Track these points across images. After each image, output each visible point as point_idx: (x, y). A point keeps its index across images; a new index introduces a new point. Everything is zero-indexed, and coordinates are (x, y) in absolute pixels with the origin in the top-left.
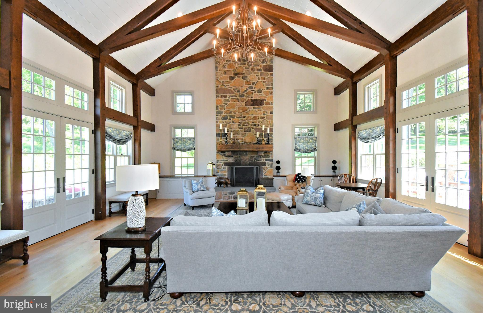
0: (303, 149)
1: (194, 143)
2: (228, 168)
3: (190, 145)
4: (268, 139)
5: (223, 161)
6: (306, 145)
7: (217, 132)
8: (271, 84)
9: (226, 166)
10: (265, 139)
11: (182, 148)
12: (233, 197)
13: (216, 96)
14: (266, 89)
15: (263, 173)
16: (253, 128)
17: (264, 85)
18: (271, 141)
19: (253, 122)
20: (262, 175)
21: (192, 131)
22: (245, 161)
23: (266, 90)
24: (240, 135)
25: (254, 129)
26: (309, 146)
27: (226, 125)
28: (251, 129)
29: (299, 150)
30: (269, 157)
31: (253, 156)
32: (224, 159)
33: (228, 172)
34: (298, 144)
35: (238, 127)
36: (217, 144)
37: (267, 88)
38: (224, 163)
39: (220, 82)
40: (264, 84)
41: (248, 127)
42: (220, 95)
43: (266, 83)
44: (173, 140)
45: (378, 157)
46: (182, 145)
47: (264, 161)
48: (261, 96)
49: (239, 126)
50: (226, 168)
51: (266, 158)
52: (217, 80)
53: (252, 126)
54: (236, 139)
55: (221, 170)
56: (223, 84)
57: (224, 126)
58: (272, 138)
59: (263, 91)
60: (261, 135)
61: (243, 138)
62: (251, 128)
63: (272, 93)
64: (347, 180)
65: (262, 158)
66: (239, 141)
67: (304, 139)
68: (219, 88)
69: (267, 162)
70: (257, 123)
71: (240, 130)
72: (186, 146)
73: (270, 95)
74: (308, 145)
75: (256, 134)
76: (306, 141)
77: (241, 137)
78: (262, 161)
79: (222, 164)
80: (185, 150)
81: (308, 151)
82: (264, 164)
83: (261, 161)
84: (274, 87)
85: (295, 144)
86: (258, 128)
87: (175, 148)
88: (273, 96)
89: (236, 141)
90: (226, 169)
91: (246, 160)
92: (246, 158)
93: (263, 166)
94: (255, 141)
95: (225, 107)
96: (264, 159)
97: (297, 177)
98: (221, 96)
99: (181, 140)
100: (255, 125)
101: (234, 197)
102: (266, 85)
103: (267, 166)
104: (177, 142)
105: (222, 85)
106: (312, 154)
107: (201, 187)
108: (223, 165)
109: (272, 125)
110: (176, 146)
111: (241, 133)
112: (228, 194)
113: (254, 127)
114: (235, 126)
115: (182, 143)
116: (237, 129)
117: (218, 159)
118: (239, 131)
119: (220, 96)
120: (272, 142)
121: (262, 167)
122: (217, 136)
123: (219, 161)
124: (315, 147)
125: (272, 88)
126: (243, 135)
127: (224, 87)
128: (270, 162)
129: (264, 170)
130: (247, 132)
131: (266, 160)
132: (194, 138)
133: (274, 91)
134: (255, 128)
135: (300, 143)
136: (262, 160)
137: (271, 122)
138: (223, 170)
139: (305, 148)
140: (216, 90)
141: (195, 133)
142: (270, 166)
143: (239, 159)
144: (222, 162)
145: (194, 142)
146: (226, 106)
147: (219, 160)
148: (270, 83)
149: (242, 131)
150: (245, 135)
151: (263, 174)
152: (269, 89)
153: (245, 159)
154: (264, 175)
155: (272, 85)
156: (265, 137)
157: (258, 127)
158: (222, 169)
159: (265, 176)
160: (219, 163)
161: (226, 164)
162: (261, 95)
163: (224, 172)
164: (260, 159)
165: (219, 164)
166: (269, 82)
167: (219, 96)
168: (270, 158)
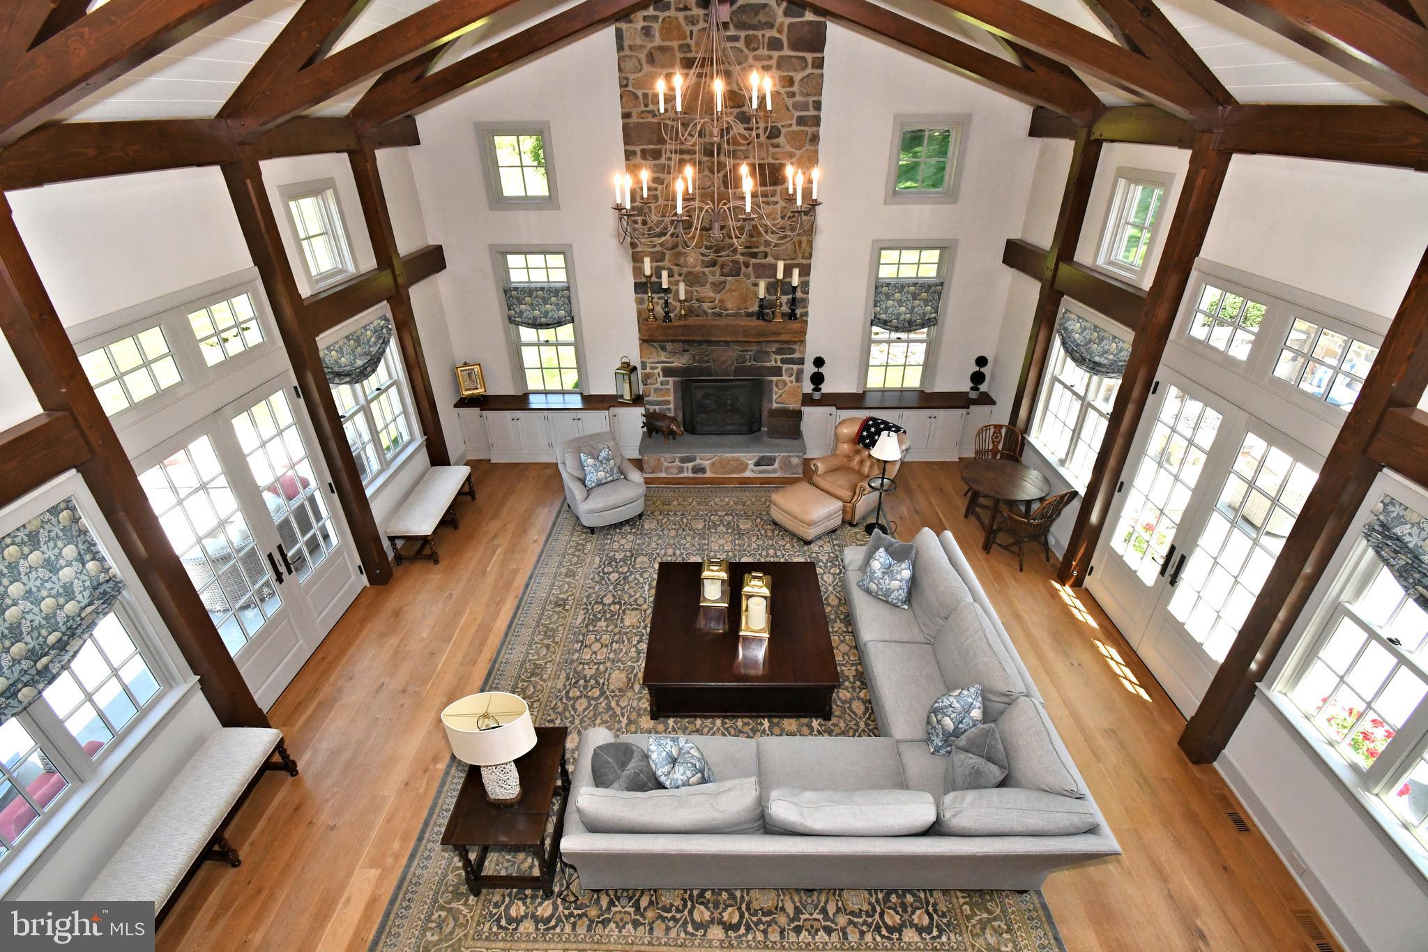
0: (897, 319)
1: (570, 302)
2: (675, 383)
3: (559, 309)
4: (794, 300)
5: (660, 365)
6: (907, 309)
7: (635, 277)
8: (814, 102)
9: (670, 379)
10: (785, 299)
11: (535, 318)
12: (690, 468)
13: (626, 151)
14: (794, 122)
15: (774, 397)
16: (747, 266)
17: (790, 108)
18: (803, 304)
19: (748, 245)
20: (771, 401)
21: (557, 260)
22: (723, 363)
23: (795, 128)
24: (708, 285)
25: (751, 267)
26: (916, 309)
27: (664, 254)
28: (743, 268)
29: (885, 324)
30: (793, 352)
31: (747, 351)
32: (663, 359)
33: (675, 392)
34: (883, 306)
35: (702, 262)
36: (639, 313)
37: (801, 121)
38: (664, 369)
39: (636, 97)
40: (790, 102)
41: (732, 261)
42: (638, 149)
43: (798, 98)
44: (506, 295)
45: (1092, 415)
46: (534, 310)
47: (779, 364)
48: (777, 153)
49: (706, 259)
50: (668, 384)
51: (785, 356)
52: (623, 89)
53: (746, 259)
54: (697, 300)
55: (656, 390)
56: (646, 106)
57: (659, 257)
58: (804, 296)
59: (783, 131)
60: (771, 288)
61: (718, 297)
62: (742, 265)
63: (815, 139)
64: (999, 442)
65: (773, 356)
66: (705, 306)
67: (905, 291)
68: (634, 119)
69: (785, 366)
70: (762, 249)
71: (706, 270)
72: (547, 313)
73: (808, 147)
74: (913, 308)
75: (756, 285)
76: (910, 297)
77: (712, 295)
78: (773, 363)
79: (656, 371)
80: (546, 326)
81: (910, 326)
82: (777, 372)
83: (768, 364)
84: (823, 115)
85: (875, 306)
86: (762, 265)
87: (517, 319)
88: (817, 151)
89: (696, 305)
90: (670, 386)
91: (727, 361)
92: (728, 356)
93: (775, 379)
94: (753, 305)
95: (658, 193)
96: (779, 357)
97: (865, 434)
98: (643, 151)
99: (530, 296)
100: (754, 255)
101: (693, 469)
102: (797, 106)
103: (785, 377)
104: (520, 302)
105: (643, 108)
106: (922, 334)
107: (608, 475)
108: (661, 375)
109: (807, 254)
110: (516, 312)
111: (711, 279)
112: (677, 460)
113: (753, 261)
114: (691, 259)
115: (535, 302)
116: (698, 269)
117: (644, 360)
118: (703, 273)
119: (639, 153)
120: (804, 307)
121: (771, 381)
122: (638, 290)
123: (648, 366)
124: (933, 315)
125: (816, 121)
126: (719, 287)
127: (650, 115)
128: (795, 367)
129: (777, 386)
130: (731, 278)
131: (784, 361)
132: (568, 288)
133: (823, 130)
134: (754, 265)
135: (890, 303)
136: (774, 361)
137: (804, 245)
138: (661, 390)
139: (902, 317)
140: (625, 128)
141: (569, 267)
142: (793, 378)
143: (706, 359)
144: (657, 368)
145: (569, 298)
146: (660, 187)
147: (648, 361)
148: (811, 99)
149: (713, 274)
150: (723, 285)
151: (774, 399)
152: (806, 125)
153: (723, 359)
154: (777, 403)
155: (818, 105)
156: (784, 293)
157: (764, 261)
158: (658, 385)
159: (779, 405)
160: (648, 370)
161: (668, 372)
162: (777, 146)
163: (665, 396)
164: (767, 359)
165: (650, 373)
166: (808, 95)
167: (634, 153)
168: (797, 355)
